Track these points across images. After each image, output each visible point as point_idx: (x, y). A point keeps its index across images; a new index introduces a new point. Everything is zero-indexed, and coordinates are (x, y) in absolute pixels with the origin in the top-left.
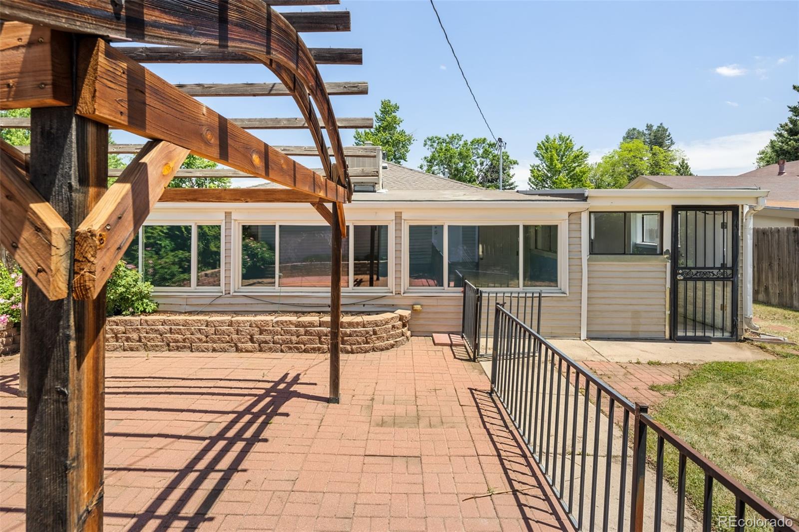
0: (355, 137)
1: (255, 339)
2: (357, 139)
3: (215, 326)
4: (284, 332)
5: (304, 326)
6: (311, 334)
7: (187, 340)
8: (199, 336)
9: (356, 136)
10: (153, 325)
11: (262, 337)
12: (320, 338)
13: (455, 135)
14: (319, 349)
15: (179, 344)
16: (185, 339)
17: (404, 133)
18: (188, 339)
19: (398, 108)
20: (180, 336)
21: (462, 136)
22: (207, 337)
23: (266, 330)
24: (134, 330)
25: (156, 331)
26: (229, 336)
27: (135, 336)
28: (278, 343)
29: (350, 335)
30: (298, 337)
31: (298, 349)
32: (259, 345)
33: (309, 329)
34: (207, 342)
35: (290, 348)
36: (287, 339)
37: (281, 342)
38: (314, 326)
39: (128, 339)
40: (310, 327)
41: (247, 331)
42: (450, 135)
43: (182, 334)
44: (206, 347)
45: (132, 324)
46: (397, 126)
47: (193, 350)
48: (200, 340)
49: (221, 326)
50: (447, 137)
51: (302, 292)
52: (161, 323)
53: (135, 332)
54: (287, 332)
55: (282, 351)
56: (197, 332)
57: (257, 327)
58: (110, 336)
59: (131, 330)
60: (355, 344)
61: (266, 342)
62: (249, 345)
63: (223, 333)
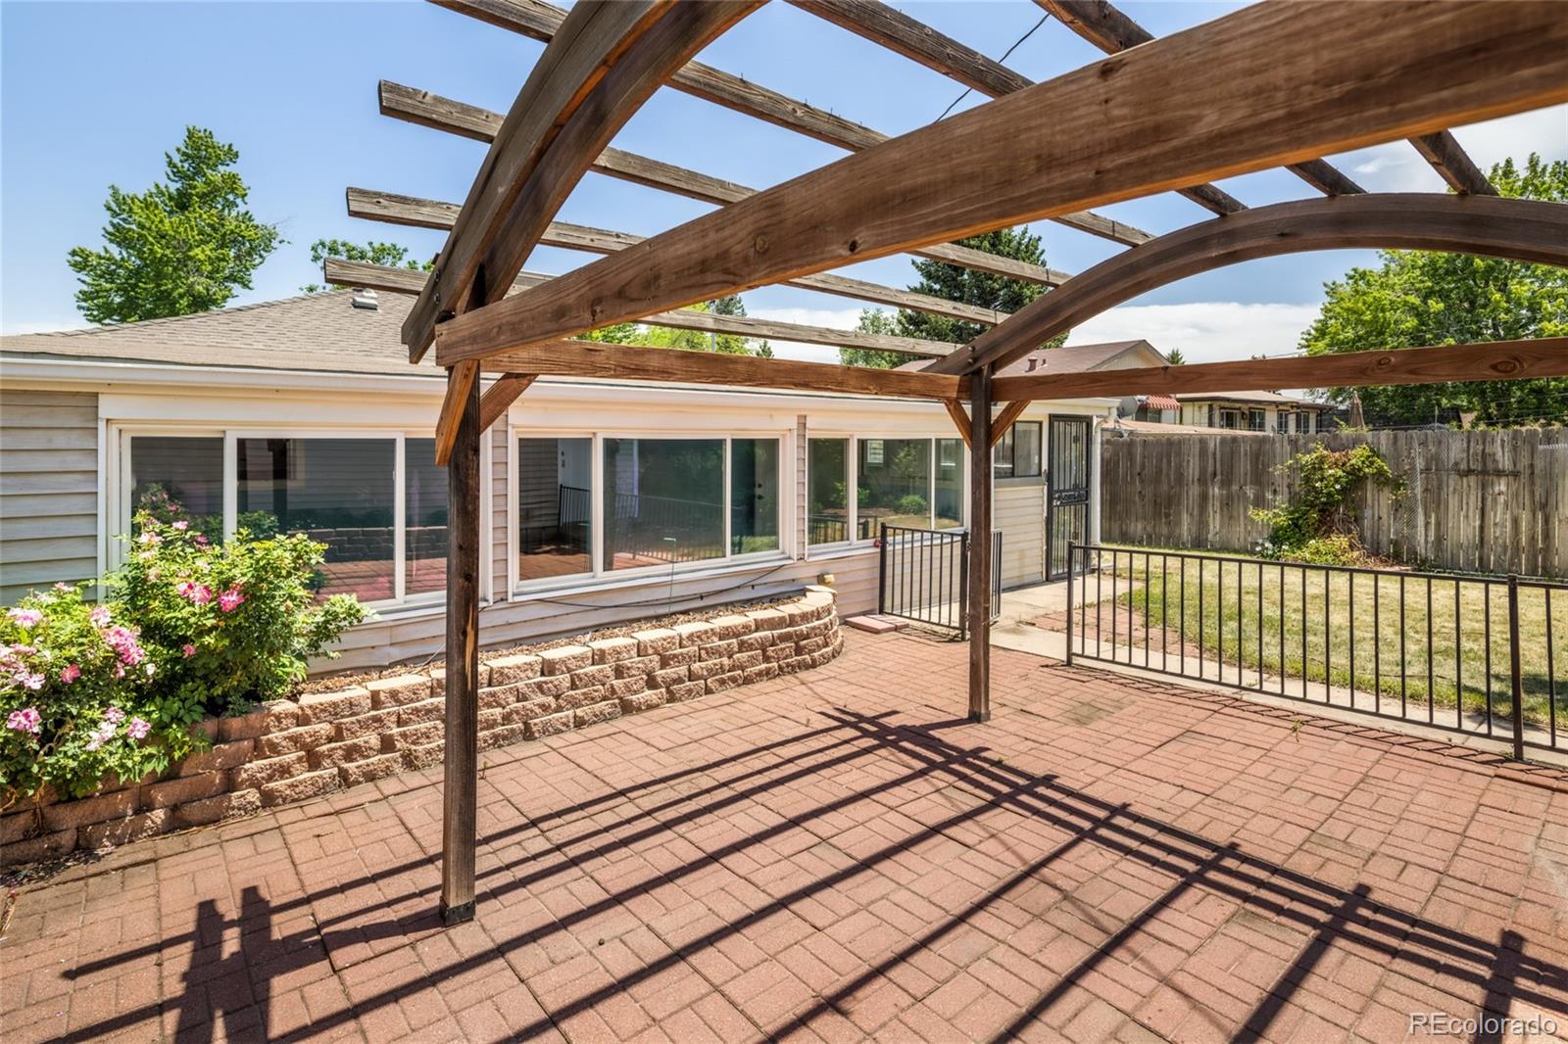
0: (109, 209)
1: (659, 679)
2: (115, 214)
3: (569, 670)
4: (707, 653)
5: (736, 635)
6: (750, 647)
7: (515, 716)
8: (540, 699)
9: (114, 206)
10: (412, 701)
11: (670, 672)
12: (764, 651)
13: (388, 245)
14: (768, 672)
15: (498, 730)
16: (510, 714)
17: (250, 219)
18: (517, 713)
19: (236, 155)
20: (498, 710)
21: (405, 250)
22: (557, 697)
23: (675, 656)
24: (364, 725)
25: (428, 712)
26: (603, 685)
27: (373, 739)
28: (699, 678)
29: (807, 637)
30: (730, 657)
31: (734, 680)
32: (668, 688)
33: (745, 638)
34: (559, 709)
35: (722, 682)
36: (715, 665)
37: (705, 673)
38: (751, 632)
39: (351, 753)
40: (745, 634)
41: (640, 665)
42: (376, 245)
43: (499, 705)
44: (564, 720)
45: (355, 709)
46: (239, 201)
47: (537, 735)
48: (545, 708)
49: (581, 667)
50: (368, 248)
51: (648, 577)
52: (428, 691)
53: (368, 728)
54: (711, 652)
55: (708, 691)
56: (533, 691)
57: (657, 653)
58: (293, 756)
59: (356, 727)
60: (814, 651)
61: (679, 680)
62: (649, 694)
63: (592, 680)
